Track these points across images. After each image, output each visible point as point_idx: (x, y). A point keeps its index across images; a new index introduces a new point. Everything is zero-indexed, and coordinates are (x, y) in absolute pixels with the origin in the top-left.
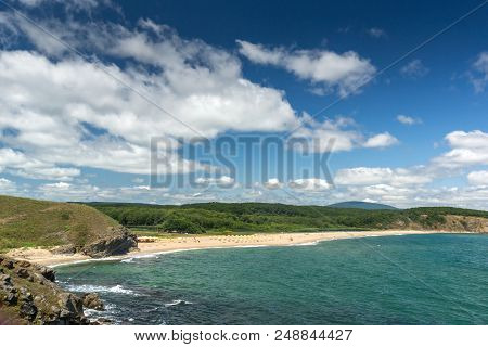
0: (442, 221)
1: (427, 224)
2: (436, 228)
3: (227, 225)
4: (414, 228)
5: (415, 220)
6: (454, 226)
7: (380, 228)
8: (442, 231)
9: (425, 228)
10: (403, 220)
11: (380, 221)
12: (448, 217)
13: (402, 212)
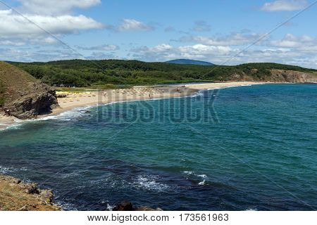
0: (269, 74)
1: (257, 76)
2: (263, 79)
3: (102, 79)
4: (247, 80)
5: (248, 73)
6: (277, 78)
7: (221, 81)
8: (268, 82)
9: (255, 80)
10: (239, 73)
11: (221, 75)
12: (273, 71)
13: (237, 67)
